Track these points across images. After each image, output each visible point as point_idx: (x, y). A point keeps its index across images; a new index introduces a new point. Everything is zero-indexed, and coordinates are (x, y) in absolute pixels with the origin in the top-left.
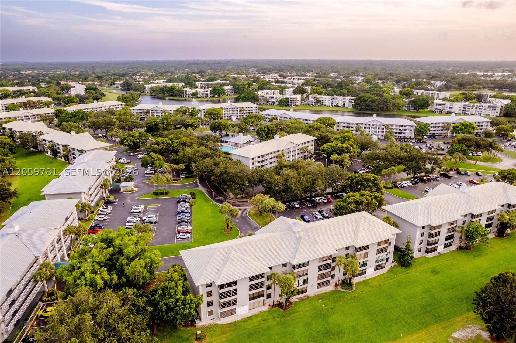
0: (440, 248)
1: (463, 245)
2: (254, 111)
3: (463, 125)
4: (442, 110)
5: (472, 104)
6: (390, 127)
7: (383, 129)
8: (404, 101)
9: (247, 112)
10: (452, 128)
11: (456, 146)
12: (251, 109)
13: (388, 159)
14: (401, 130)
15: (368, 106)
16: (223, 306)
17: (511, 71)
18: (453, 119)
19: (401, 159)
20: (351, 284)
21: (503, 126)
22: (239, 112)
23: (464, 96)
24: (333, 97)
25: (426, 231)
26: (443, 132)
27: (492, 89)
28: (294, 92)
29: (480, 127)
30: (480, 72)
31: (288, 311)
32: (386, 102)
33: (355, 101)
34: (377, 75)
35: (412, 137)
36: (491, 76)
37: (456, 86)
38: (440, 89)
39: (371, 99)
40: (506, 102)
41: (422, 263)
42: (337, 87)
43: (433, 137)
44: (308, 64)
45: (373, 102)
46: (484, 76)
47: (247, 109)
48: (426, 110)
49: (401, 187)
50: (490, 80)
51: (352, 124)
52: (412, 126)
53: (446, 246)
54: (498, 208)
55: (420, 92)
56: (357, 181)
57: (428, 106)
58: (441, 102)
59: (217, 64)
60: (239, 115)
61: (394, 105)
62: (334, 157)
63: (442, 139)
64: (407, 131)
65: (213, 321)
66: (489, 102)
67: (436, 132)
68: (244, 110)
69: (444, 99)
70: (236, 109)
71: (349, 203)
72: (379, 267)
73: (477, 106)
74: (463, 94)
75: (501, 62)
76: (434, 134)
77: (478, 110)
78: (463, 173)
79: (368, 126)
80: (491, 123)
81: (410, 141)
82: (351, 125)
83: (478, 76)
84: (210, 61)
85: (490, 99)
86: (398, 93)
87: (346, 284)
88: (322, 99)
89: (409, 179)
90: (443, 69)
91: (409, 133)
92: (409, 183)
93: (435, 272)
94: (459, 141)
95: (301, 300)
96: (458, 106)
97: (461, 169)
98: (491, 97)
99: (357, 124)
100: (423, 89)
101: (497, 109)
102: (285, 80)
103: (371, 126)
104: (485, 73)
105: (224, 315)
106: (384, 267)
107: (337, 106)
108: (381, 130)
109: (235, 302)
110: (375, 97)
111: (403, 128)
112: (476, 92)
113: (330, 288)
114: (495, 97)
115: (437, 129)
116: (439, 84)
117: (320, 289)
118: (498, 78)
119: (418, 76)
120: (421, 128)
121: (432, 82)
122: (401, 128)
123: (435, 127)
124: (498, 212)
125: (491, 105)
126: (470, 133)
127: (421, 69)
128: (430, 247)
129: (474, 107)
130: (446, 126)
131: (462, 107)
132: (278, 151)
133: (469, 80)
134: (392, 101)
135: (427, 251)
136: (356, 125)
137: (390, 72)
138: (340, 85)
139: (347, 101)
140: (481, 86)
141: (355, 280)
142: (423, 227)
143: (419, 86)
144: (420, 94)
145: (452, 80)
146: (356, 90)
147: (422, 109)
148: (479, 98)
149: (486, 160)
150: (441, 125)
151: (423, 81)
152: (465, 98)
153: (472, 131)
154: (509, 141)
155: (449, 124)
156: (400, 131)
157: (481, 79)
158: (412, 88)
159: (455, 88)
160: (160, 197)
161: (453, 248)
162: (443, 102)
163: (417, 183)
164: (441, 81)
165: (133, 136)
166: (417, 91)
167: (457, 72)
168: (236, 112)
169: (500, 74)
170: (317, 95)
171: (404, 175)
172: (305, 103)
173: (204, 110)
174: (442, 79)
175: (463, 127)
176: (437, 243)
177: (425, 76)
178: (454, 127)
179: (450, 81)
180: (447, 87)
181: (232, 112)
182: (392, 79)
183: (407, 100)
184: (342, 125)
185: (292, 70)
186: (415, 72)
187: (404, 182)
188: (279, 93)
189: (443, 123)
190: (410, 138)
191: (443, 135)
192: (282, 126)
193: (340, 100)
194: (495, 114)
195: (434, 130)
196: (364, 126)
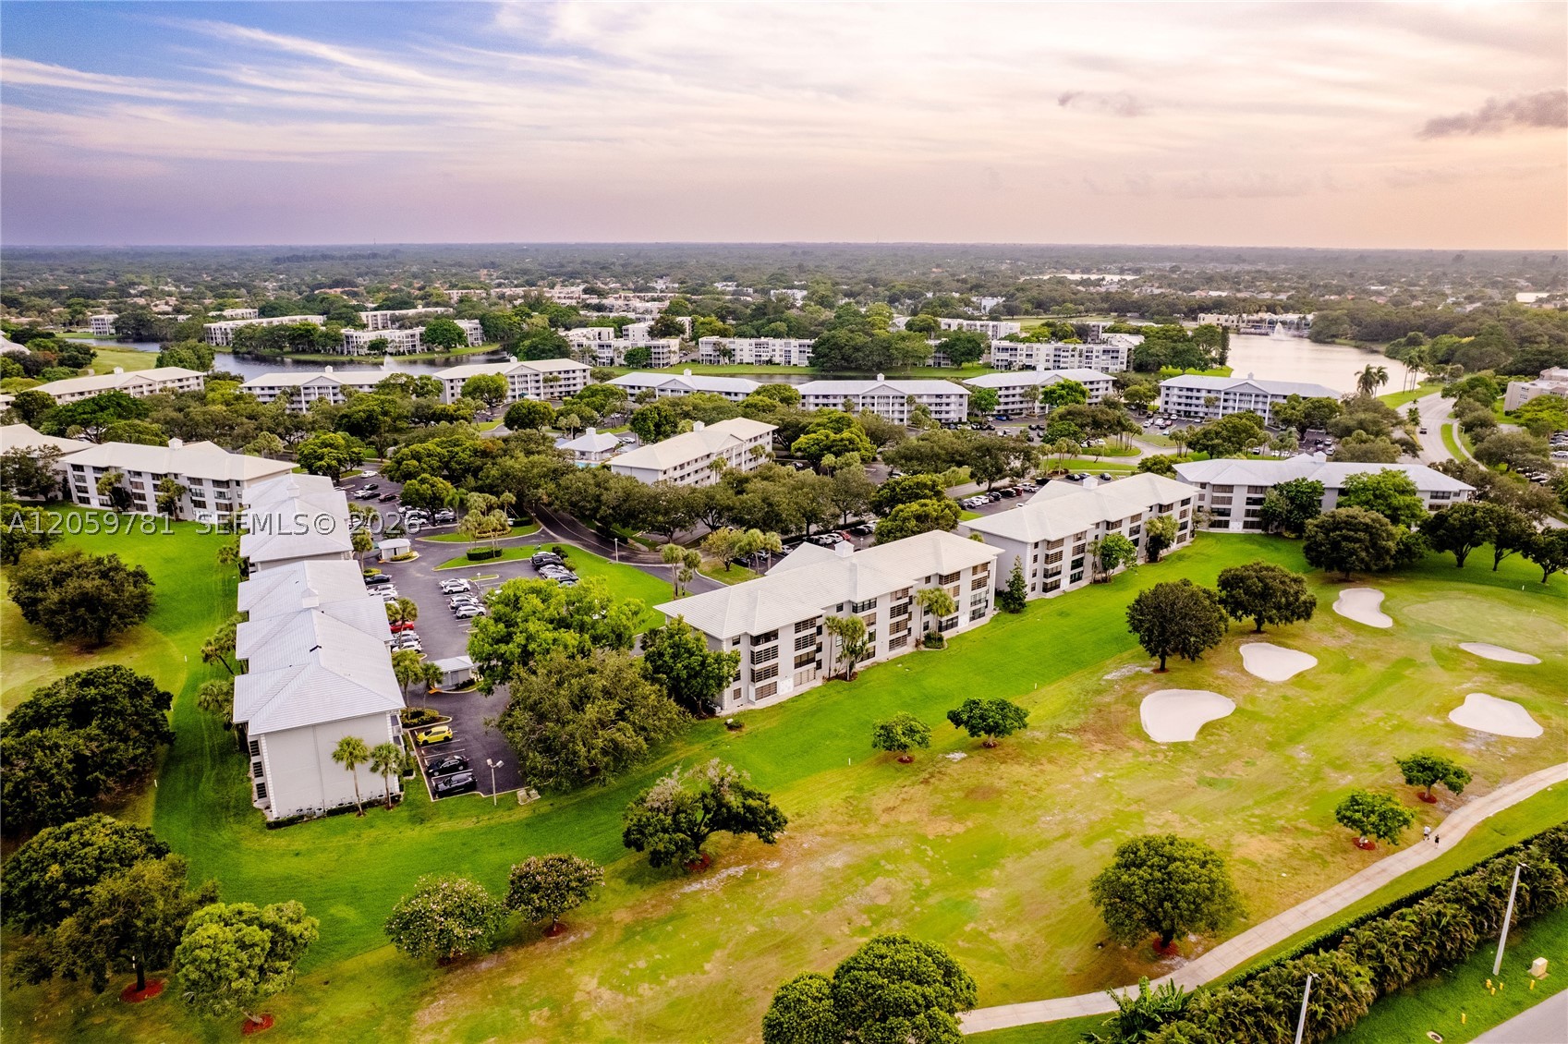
0: (1065, 584)
1: (1099, 577)
2: (578, 381)
3: (1063, 387)
4: (1011, 363)
5: (1072, 346)
6: (917, 400)
7: (902, 405)
8: (926, 346)
9: (563, 382)
10: (1041, 397)
11: (1059, 426)
12: (571, 375)
13: (938, 456)
14: (940, 404)
15: (846, 360)
16: (755, 677)
17: (1137, 271)
18: (1043, 377)
19: (961, 455)
20: (941, 639)
21: (1137, 387)
22: (541, 384)
23: (1051, 329)
24: (757, 340)
25: (1041, 552)
26: (1024, 405)
27: (1104, 312)
28: (653, 333)
29: (1095, 393)
30: (1073, 272)
31: (855, 682)
32: (887, 349)
33: (814, 348)
34: (837, 284)
35: (964, 420)
36: (1098, 283)
37: (1029, 306)
38: (994, 315)
39: (852, 343)
40: (1137, 340)
41: (1040, 606)
42: (753, 317)
43: (1005, 416)
44: (638, 256)
45: (857, 349)
46: (1082, 283)
47: (562, 376)
48: (975, 364)
49: (970, 507)
50: (1098, 294)
51: (835, 397)
52: (961, 396)
53: (1075, 579)
54: (1143, 509)
55: (955, 323)
56: (903, 489)
57: (981, 352)
58: (1006, 344)
59: (368, 257)
60: (542, 391)
61: (906, 354)
62: (828, 459)
63: (1022, 420)
64: (952, 407)
65: (742, 708)
66: (1104, 342)
67: (1010, 407)
68: (556, 379)
69: (1012, 338)
70: (534, 378)
71: (905, 520)
72: (976, 615)
73: (1081, 351)
74: (1048, 325)
75: (1113, 248)
76: (1006, 411)
77: (1083, 359)
78: (1077, 476)
79: (868, 400)
80: (1115, 383)
81: (960, 427)
82: (832, 401)
83: (1072, 282)
84: (340, 248)
85: (1105, 336)
86: (903, 328)
87: (932, 640)
88: (732, 347)
89: (983, 493)
90: (990, 266)
91: (957, 411)
92: (984, 499)
93: (1062, 614)
94: (1062, 417)
95: (868, 668)
96: (1044, 350)
97: (1071, 471)
98: (1106, 330)
99: (846, 397)
100: (958, 316)
101: (1120, 355)
102: (605, 302)
103: (876, 401)
104: (1085, 277)
105: (762, 693)
106: (983, 615)
107: (770, 362)
108: (897, 407)
109: (773, 671)
110: (861, 339)
111: (944, 400)
112: (1074, 321)
113: (908, 649)
114: (1113, 330)
115: (1011, 399)
116: (989, 303)
117: (893, 652)
118: (1114, 289)
119: (937, 285)
120: (982, 398)
121: (974, 299)
122: (938, 401)
123: (1007, 396)
124: (1145, 518)
125: (1109, 347)
126: (1078, 402)
127: (938, 266)
128: (1049, 580)
129: (1077, 354)
130: (1029, 394)
131: (1052, 353)
132: (708, 456)
133: (1054, 294)
134: (902, 345)
135: (1046, 589)
136: (843, 400)
137: (866, 276)
138: (760, 311)
139: (794, 350)
140: (1082, 308)
141: (946, 635)
142: (1036, 545)
143: (945, 307)
144: (954, 328)
145: (1018, 295)
146: (807, 324)
147: (968, 361)
148: (1083, 333)
149: (1114, 452)
150: (1018, 391)
151: (953, 298)
152: (1054, 334)
153: (1081, 399)
154: (1149, 417)
155: (1035, 388)
156: (938, 408)
157: (1079, 291)
158: (935, 314)
159: (1027, 313)
160: (486, 563)
161: (1083, 583)
162: (1012, 345)
163: (997, 499)
164: (993, 296)
165: (331, 445)
166: (947, 320)
167: (1023, 273)
168: (534, 384)
169: (1116, 278)
170: (715, 339)
171: (972, 487)
172: (688, 358)
173: (452, 381)
174: (995, 290)
175: (1064, 392)
176: (1059, 573)
177: (955, 284)
178: (1045, 393)
179: (1013, 295)
180: (1011, 311)
181: (524, 385)
182: (877, 294)
183: (932, 342)
184: (812, 400)
185: (604, 273)
186: (924, 274)
187: (974, 498)
188: (612, 335)
189: (1022, 387)
190: (960, 421)
191: (1025, 412)
192: (685, 408)
193: (777, 348)
194: (1119, 367)
195: (1006, 404)
196: (861, 401)
